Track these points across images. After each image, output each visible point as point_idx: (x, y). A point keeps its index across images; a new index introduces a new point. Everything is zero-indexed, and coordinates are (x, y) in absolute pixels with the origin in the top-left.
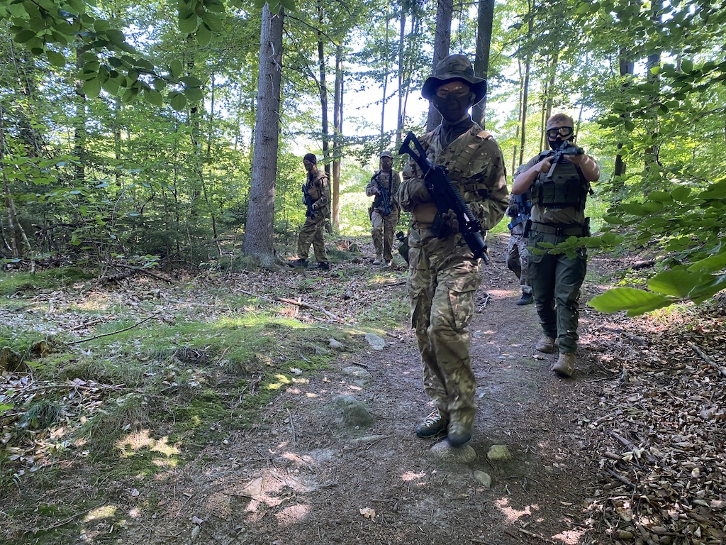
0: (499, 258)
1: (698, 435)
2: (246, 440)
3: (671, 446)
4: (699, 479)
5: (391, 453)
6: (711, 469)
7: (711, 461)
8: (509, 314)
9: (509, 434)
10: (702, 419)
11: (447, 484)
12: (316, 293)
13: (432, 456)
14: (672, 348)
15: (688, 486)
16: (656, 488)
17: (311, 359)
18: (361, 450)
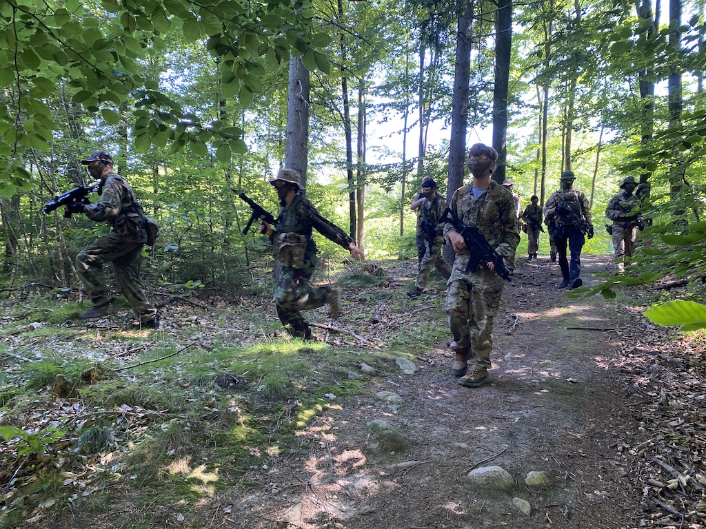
0: (526, 280)
2: (284, 465)
5: (427, 479)
8: (539, 336)
9: (547, 459)
11: (486, 512)
12: (345, 318)
13: (469, 482)
17: (344, 384)
18: (398, 476)
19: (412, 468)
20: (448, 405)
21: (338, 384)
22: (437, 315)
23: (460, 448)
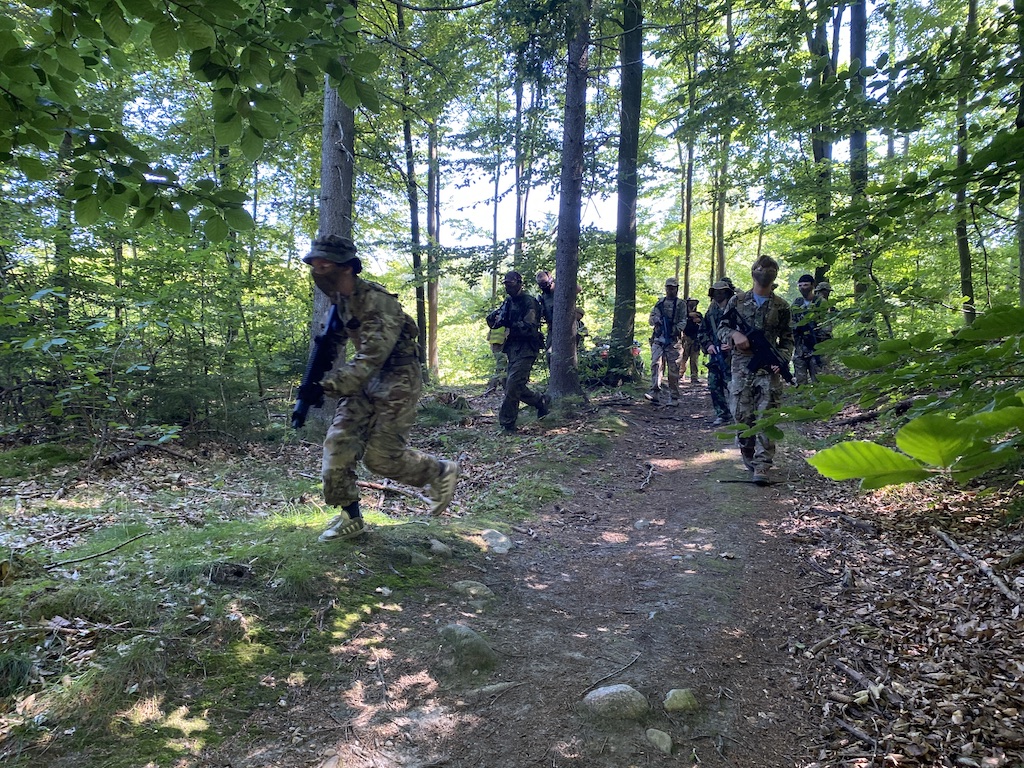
0: (665, 413)
1: (956, 661)
2: (312, 699)
3: (920, 679)
4: (962, 728)
5: (525, 708)
6: (976, 711)
7: (977, 699)
8: (683, 493)
9: (694, 671)
10: (960, 637)
11: (609, 752)
13: (585, 710)
14: (909, 535)
15: (948, 738)
16: (905, 743)
17: (405, 572)
18: (483, 706)
19: (503, 693)
20: (557, 597)
21: (396, 572)
22: (541, 465)
23: (572, 660)
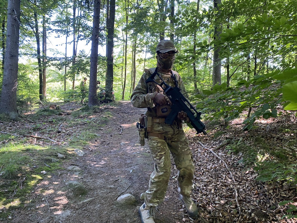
1: (209, 176)
3: (202, 181)
4: (214, 193)
6: (217, 189)
8: (133, 134)
10: (209, 169)
12: (43, 131)
14: (192, 143)
15: (212, 197)
16: (202, 200)
17: (50, 165)
18: (84, 207)
19: (90, 202)
20: (102, 168)
21: (47, 165)
22: (89, 127)
23: (111, 188)
